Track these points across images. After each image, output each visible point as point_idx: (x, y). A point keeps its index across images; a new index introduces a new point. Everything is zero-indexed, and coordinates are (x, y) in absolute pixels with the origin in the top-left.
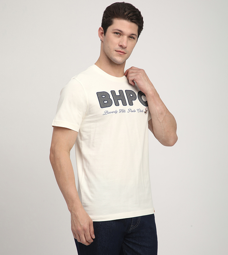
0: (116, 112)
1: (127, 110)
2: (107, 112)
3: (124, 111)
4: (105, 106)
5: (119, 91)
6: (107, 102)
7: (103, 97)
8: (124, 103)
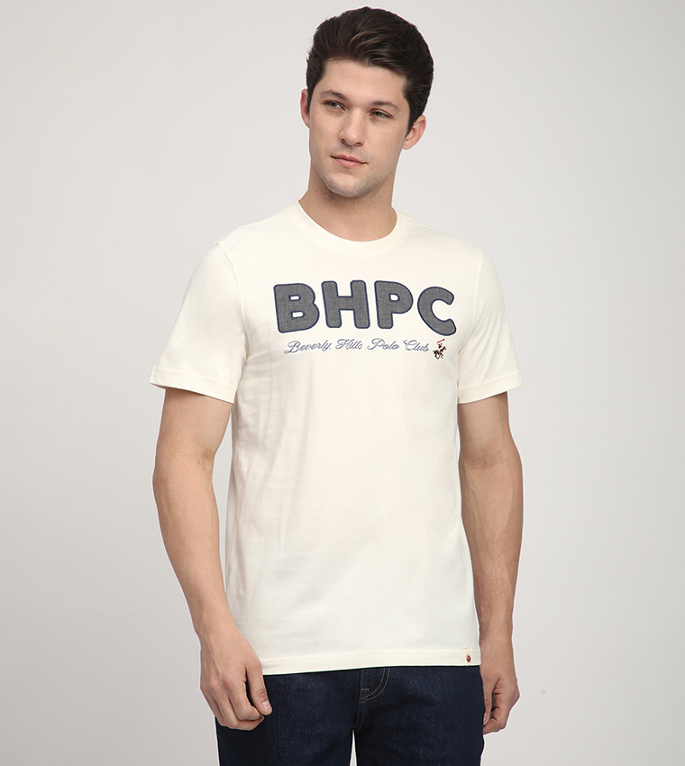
0: (326, 347)
1: (367, 342)
2: (297, 344)
3: (355, 345)
4: (294, 328)
5: (351, 283)
6: (300, 314)
7: (293, 298)
8: (360, 319)
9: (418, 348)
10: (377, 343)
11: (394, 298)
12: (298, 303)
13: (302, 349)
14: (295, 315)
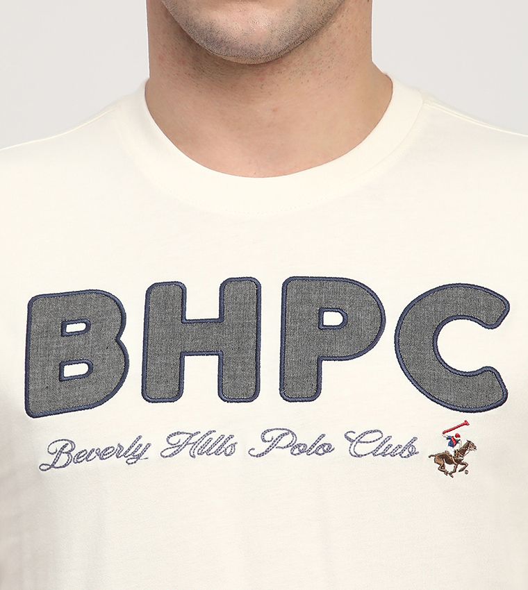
0: (135, 453)
1: (245, 440)
2: (67, 447)
4: (61, 405)
5: (223, 286)
6: (82, 369)
7: (70, 328)
8: (234, 377)
9: (385, 449)
10: (273, 440)
11: (332, 319)
12: (80, 341)
13: (78, 459)
14: (70, 371)
